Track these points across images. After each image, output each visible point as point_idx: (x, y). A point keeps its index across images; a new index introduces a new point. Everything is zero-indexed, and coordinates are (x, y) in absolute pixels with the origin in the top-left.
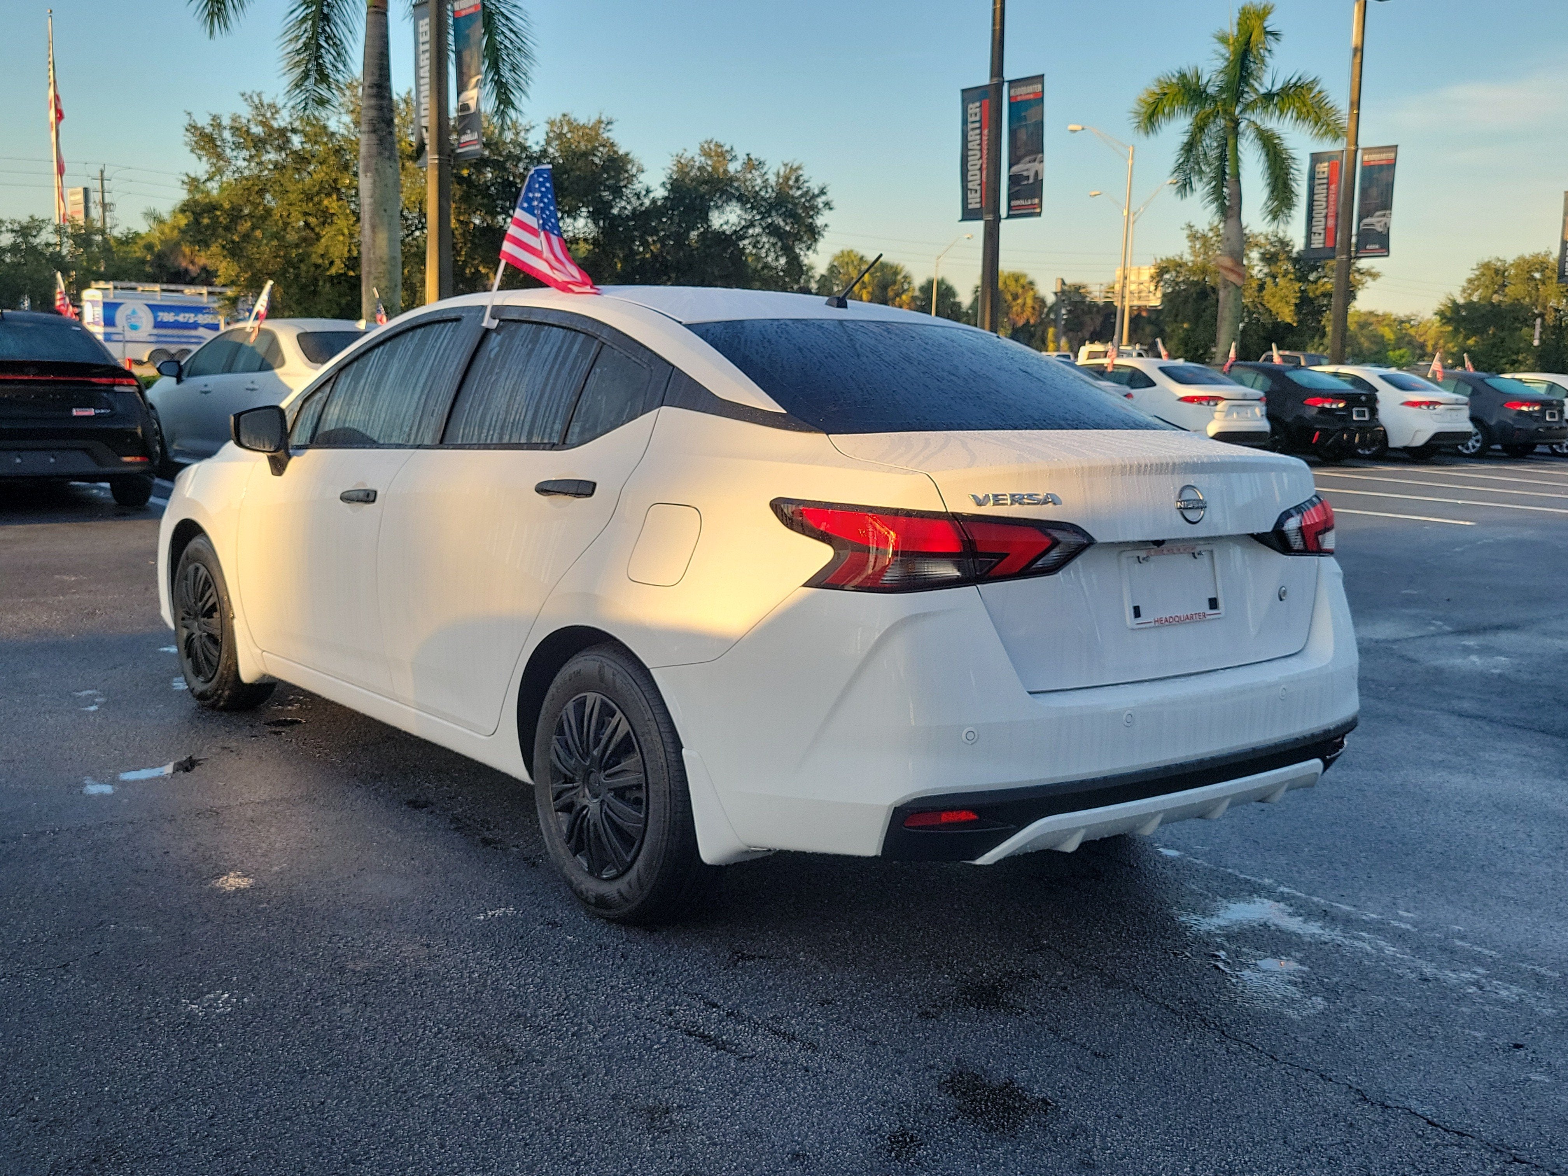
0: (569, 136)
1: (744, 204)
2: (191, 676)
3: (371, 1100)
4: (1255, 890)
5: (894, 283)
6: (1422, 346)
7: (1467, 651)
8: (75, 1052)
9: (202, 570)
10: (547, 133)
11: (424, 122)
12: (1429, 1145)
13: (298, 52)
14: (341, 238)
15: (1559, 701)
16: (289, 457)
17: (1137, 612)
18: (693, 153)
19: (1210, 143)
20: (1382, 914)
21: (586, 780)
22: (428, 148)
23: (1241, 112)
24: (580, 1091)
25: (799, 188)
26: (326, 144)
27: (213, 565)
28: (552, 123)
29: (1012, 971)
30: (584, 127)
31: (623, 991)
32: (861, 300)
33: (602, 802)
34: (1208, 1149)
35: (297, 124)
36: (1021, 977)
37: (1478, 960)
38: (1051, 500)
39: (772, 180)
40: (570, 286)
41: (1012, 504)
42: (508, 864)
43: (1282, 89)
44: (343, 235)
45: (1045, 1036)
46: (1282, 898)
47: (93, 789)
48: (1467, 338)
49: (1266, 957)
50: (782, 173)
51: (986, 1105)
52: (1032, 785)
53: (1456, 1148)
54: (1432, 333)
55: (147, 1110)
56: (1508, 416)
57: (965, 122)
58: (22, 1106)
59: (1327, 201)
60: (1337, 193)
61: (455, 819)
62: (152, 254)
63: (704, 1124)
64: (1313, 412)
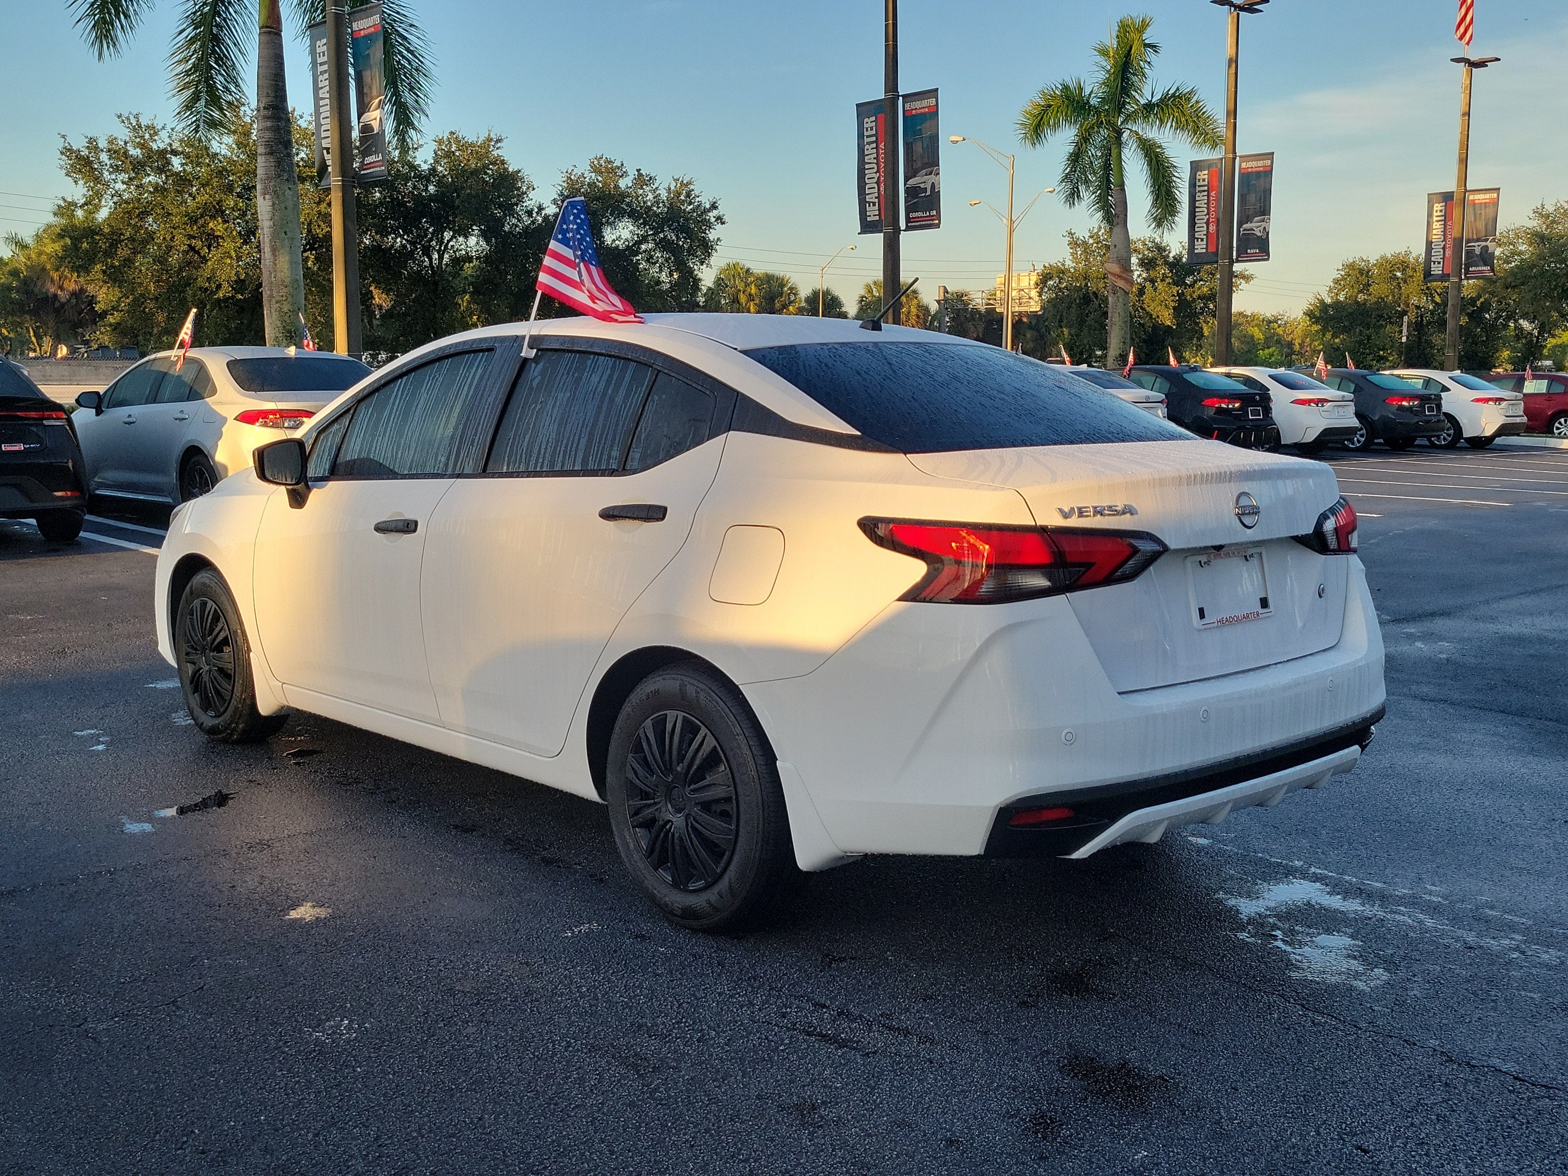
0: (457, 154)
1: (636, 219)
2: (198, 711)
3: (527, 1113)
4: (1289, 873)
5: (781, 295)
6: (1290, 344)
7: (1411, 638)
8: (217, 1085)
9: (210, 603)
10: (435, 153)
11: (325, 143)
12: (1523, 1098)
13: (187, 73)
14: (229, 261)
15: (1509, 682)
16: (309, 489)
17: (1202, 613)
18: (583, 170)
19: (1094, 152)
20: (1412, 889)
21: (669, 797)
22: (330, 169)
23: (1122, 123)
24: (725, 1093)
25: (690, 203)
26: (209, 165)
27: (224, 599)
28: (440, 142)
29: (1090, 960)
30: (472, 145)
31: (731, 997)
32: (749, 312)
33: (687, 817)
34: (1326, 1114)
35: (176, 145)
36: (1101, 965)
37: (1512, 928)
38: (1129, 510)
39: (664, 195)
40: (612, 315)
41: (1094, 515)
42: (576, 881)
43: (1162, 100)
44: (231, 258)
45: (1142, 1018)
46: (1316, 878)
47: (134, 828)
48: (1334, 336)
49: (1319, 934)
50: (673, 188)
51: (1110, 1085)
52: (1124, 780)
53: (1547, 1100)
54: (1299, 332)
55: (310, 1136)
56: (1390, 410)
57: (861, 136)
58: (185, 1139)
59: (1208, 209)
60: (1217, 200)
61: (508, 841)
62: (17, 281)
63: (852, 1118)
64: (1211, 412)
